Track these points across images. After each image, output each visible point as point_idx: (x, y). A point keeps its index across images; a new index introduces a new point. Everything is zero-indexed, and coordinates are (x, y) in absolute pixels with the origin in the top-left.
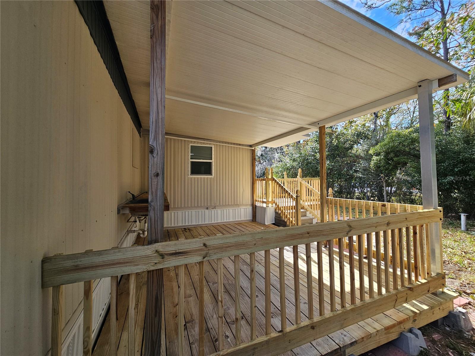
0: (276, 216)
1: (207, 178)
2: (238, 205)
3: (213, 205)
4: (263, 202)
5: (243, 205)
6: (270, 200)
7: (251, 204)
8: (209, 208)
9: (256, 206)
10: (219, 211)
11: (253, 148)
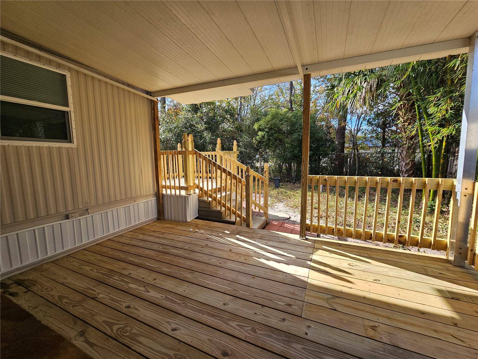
0: (200, 206)
1: (59, 149)
2: (133, 199)
3: (81, 207)
4: (181, 188)
5: (141, 196)
6: (192, 184)
7: (153, 193)
8: (73, 215)
9: (163, 195)
10: (97, 217)
11: (154, 99)
